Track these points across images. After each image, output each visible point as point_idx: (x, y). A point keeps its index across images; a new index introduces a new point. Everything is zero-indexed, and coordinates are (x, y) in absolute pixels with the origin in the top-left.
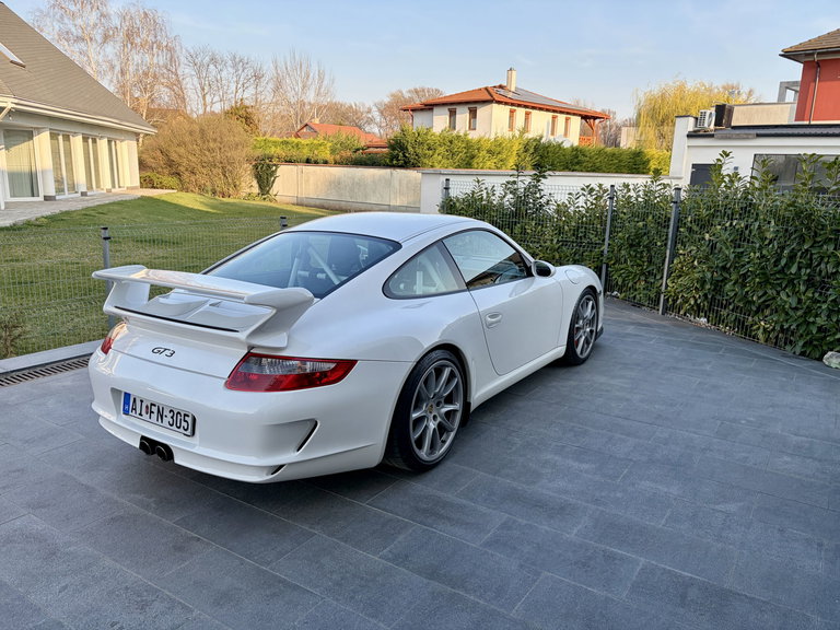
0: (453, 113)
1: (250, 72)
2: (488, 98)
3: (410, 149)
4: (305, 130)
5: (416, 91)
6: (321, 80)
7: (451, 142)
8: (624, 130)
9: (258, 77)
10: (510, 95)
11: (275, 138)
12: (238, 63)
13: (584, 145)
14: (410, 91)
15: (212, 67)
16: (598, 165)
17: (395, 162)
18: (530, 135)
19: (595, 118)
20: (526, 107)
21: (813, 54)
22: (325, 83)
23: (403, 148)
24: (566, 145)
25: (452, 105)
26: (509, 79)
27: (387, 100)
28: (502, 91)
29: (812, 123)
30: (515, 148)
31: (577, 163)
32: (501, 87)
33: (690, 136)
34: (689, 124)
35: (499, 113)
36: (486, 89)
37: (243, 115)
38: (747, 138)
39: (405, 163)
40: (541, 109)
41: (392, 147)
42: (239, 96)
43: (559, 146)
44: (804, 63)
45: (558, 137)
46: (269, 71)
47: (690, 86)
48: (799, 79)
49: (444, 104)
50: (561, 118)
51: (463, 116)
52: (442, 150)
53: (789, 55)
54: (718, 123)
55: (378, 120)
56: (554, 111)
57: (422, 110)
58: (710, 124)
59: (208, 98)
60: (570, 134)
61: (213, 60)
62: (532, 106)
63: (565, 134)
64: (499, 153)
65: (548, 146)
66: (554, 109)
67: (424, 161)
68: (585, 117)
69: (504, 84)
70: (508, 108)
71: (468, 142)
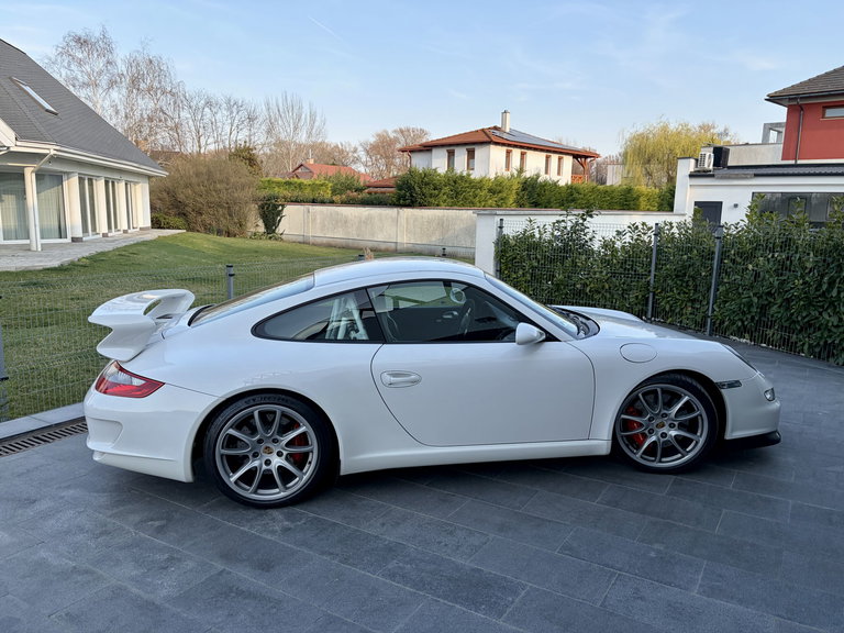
0: (451, 154)
1: (244, 114)
2: (487, 138)
3: (417, 189)
4: (300, 170)
5: (402, 131)
6: (313, 121)
7: (455, 182)
8: (610, 168)
9: (251, 119)
10: (505, 136)
11: (278, 179)
12: (232, 105)
13: (578, 183)
14: (395, 131)
15: (207, 109)
16: (592, 201)
17: (401, 201)
18: (528, 174)
19: (586, 157)
20: (521, 147)
21: (796, 99)
22: (317, 124)
23: (410, 188)
24: (562, 183)
25: (450, 146)
26: (504, 121)
27: (372, 140)
28: (498, 133)
29: (799, 162)
30: (515, 187)
31: (573, 200)
32: (495, 128)
33: (691, 176)
34: (690, 166)
35: (497, 153)
36: (483, 130)
37: (246, 156)
38: (745, 177)
39: (413, 202)
40: (535, 149)
41: (400, 188)
42: (233, 137)
43: (555, 184)
44: (789, 107)
45: (553, 176)
46: (262, 112)
47: (673, 127)
48: (785, 121)
49: (442, 146)
50: (554, 158)
51: (461, 156)
52: (446, 189)
53: (774, 98)
54: (716, 164)
55: (364, 159)
57: (420, 151)
58: (709, 164)
59: (203, 140)
60: (562, 174)
61: (209, 104)
62: (527, 147)
63: (559, 174)
64: (500, 192)
65: (545, 185)
66: (548, 150)
67: (430, 200)
68: (576, 156)
69: (499, 126)
70: (505, 148)
71: (471, 182)
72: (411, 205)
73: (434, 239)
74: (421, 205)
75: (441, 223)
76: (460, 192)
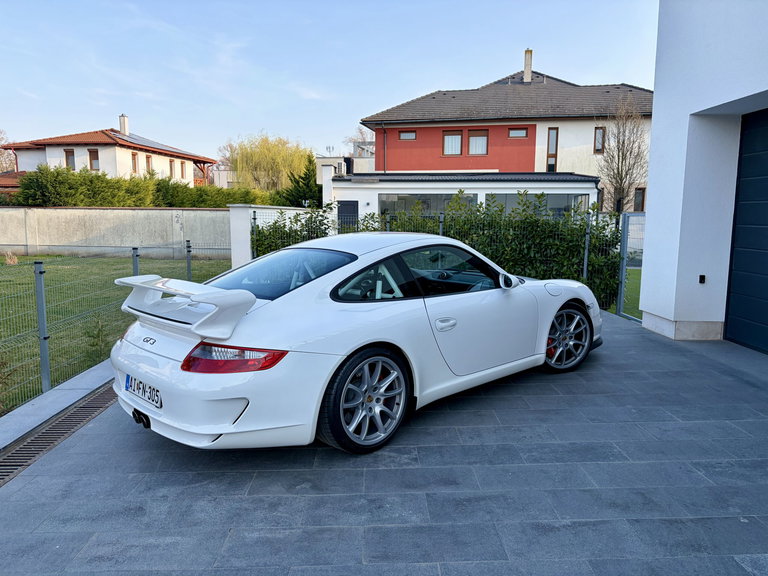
0: (70, 154)
2: (111, 140)
3: (50, 188)
7: (91, 182)
10: (125, 138)
16: (218, 203)
17: (30, 201)
19: (204, 163)
21: (381, 124)
23: (41, 187)
25: (68, 145)
26: (122, 124)
28: (119, 136)
29: (387, 172)
31: (202, 202)
32: (112, 130)
33: (334, 180)
35: (123, 155)
36: (102, 132)
39: (44, 202)
40: (160, 154)
41: (27, 187)
44: (375, 131)
45: (177, 178)
48: (374, 140)
49: (59, 144)
50: (177, 162)
51: (82, 159)
52: (83, 189)
54: (348, 171)
56: (171, 156)
60: (186, 176)
62: (151, 151)
63: (182, 177)
64: (137, 193)
65: (176, 187)
66: (172, 155)
67: (66, 199)
68: (197, 161)
69: (117, 128)
70: (130, 151)
71: (108, 182)
72: (44, 204)
73: (75, 240)
74: (55, 205)
75: (83, 224)
76: (98, 193)
